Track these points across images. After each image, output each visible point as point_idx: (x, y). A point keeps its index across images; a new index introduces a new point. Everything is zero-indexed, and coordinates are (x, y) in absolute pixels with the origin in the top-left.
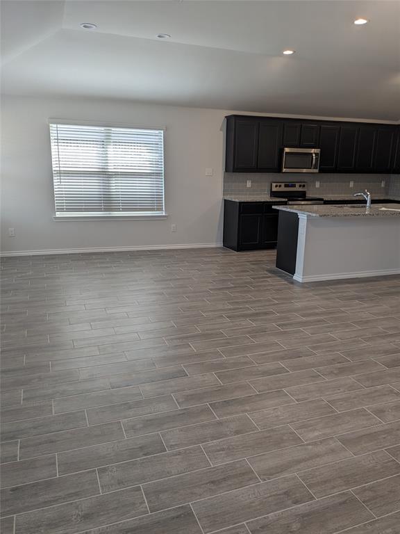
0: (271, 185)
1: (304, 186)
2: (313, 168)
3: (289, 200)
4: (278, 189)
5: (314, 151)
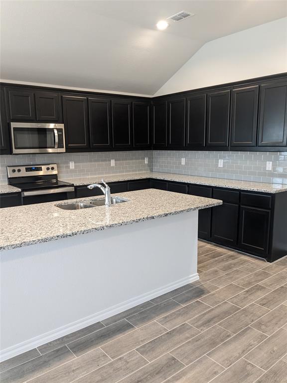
0: (7, 170)
1: (53, 168)
2: (58, 148)
3: (24, 190)
4: (17, 175)
5: (55, 126)
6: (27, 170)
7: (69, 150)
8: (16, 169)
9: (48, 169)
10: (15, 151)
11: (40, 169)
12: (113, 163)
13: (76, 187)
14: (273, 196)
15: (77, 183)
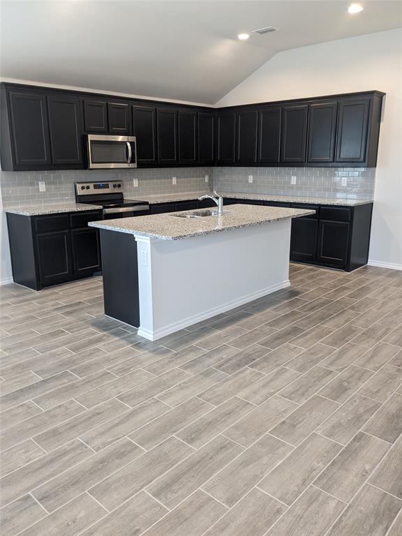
0: (75, 186)
1: (119, 186)
2: (131, 163)
3: (105, 207)
4: (85, 192)
5: (128, 139)
6: (96, 187)
7: (140, 166)
8: (86, 185)
9: (115, 186)
10: (91, 166)
11: (107, 186)
12: (174, 180)
13: (151, 205)
14: (352, 209)
15: (151, 202)
